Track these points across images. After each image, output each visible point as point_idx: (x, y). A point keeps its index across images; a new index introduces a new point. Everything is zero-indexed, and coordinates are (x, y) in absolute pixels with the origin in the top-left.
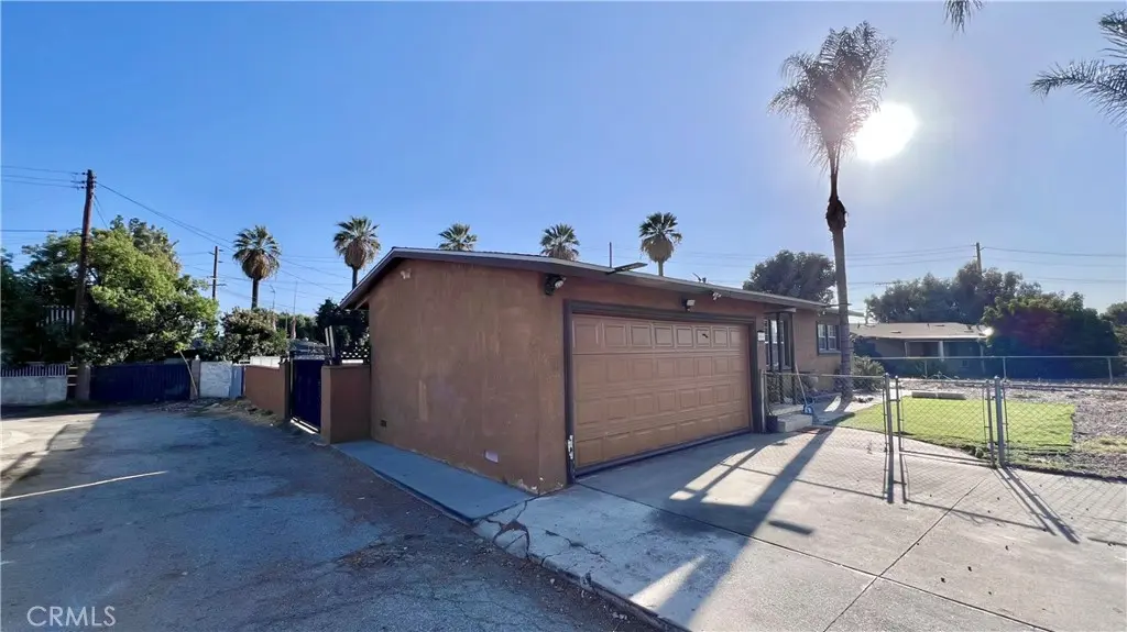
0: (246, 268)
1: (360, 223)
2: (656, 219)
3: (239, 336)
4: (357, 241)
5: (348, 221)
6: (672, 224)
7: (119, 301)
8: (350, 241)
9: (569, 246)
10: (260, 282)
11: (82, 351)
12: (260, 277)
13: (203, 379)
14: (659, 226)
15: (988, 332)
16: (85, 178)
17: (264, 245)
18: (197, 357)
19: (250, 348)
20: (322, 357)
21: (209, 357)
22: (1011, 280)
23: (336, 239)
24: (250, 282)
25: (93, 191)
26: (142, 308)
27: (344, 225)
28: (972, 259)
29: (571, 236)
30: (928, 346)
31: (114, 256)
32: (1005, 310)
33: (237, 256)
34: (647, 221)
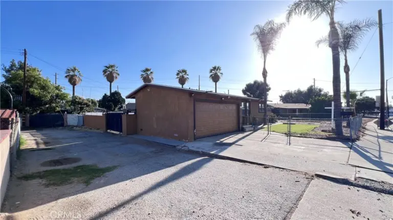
0: (70, 81)
1: (112, 66)
2: (215, 68)
3: (80, 106)
4: (111, 73)
5: (108, 65)
6: (220, 70)
7: (39, 94)
8: (109, 72)
9: (186, 76)
10: (75, 86)
11: (27, 110)
12: (75, 85)
13: (68, 120)
14: (216, 70)
15: (310, 106)
16: (24, 51)
17: (76, 73)
18: (66, 113)
19: (83, 109)
20: (122, 112)
21: (70, 112)
22: (320, 90)
23: (103, 71)
24: (72, 86)
25: (26, 56)
26: (47, 96)
27: (106, 67)
28: (313, 84)
29: (186, 73)
30: (294, 110)
31: (35, 78)
32: (315, 100)
33: (66, 77)
34: (212, 69)
